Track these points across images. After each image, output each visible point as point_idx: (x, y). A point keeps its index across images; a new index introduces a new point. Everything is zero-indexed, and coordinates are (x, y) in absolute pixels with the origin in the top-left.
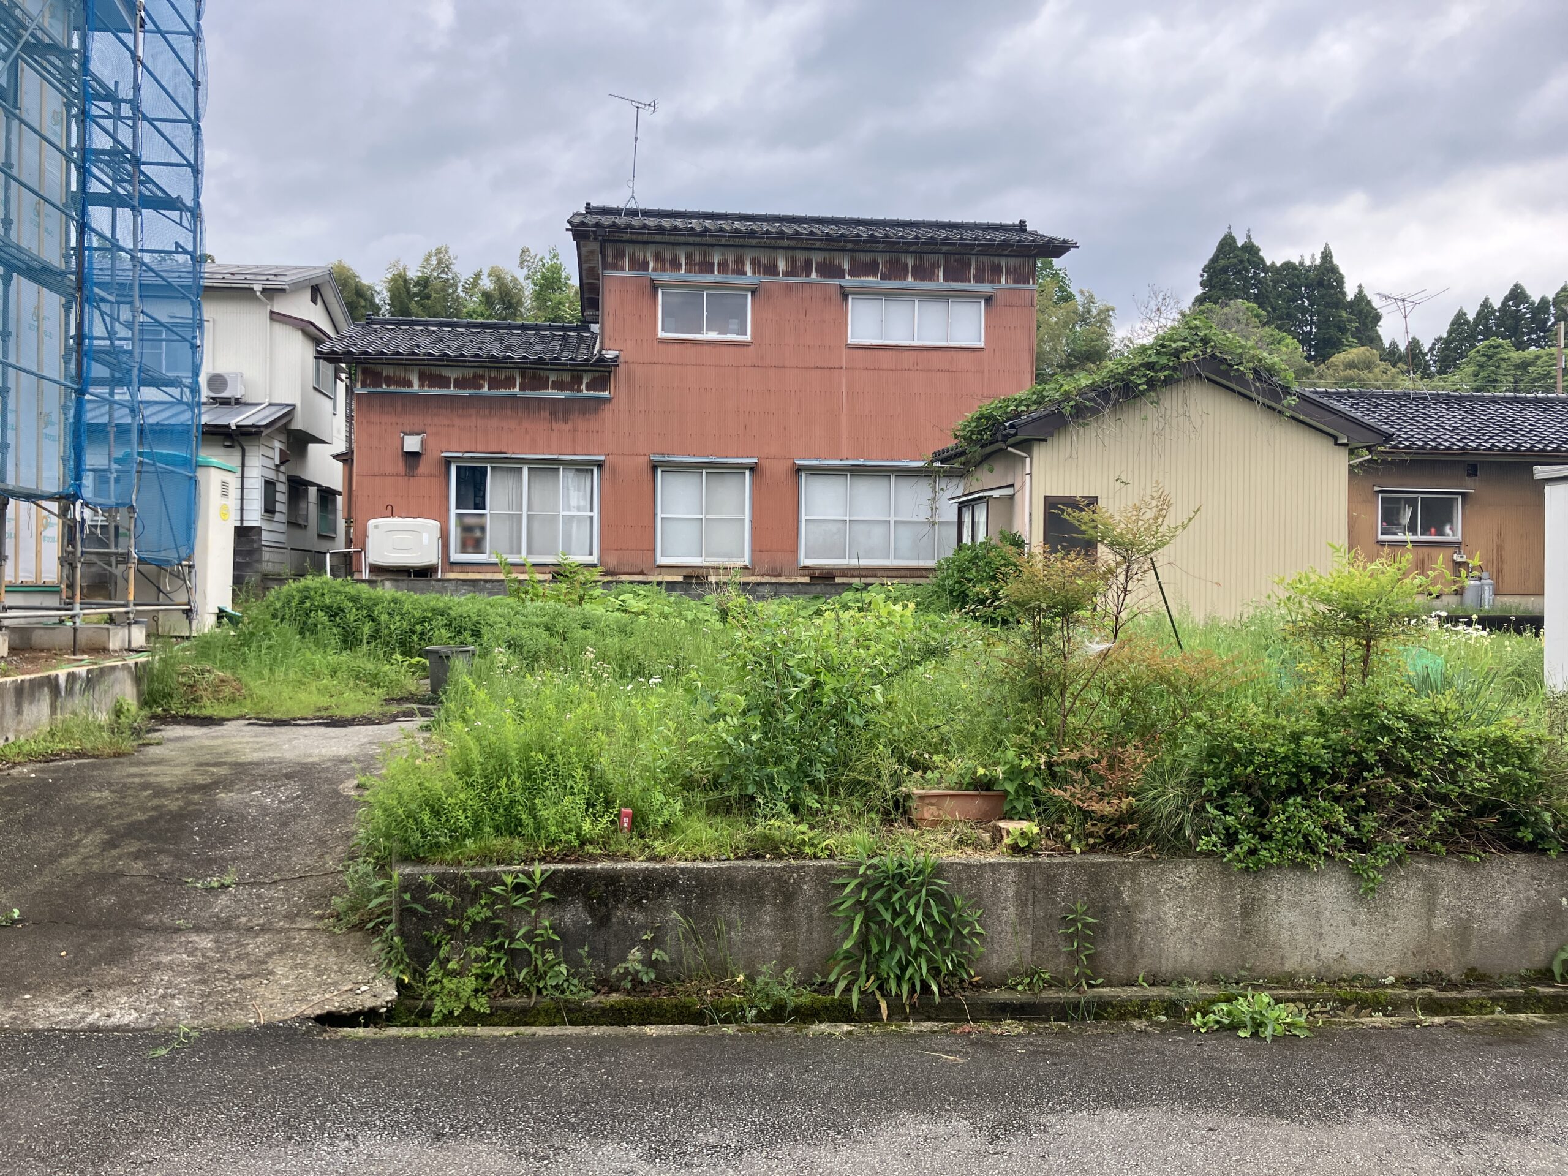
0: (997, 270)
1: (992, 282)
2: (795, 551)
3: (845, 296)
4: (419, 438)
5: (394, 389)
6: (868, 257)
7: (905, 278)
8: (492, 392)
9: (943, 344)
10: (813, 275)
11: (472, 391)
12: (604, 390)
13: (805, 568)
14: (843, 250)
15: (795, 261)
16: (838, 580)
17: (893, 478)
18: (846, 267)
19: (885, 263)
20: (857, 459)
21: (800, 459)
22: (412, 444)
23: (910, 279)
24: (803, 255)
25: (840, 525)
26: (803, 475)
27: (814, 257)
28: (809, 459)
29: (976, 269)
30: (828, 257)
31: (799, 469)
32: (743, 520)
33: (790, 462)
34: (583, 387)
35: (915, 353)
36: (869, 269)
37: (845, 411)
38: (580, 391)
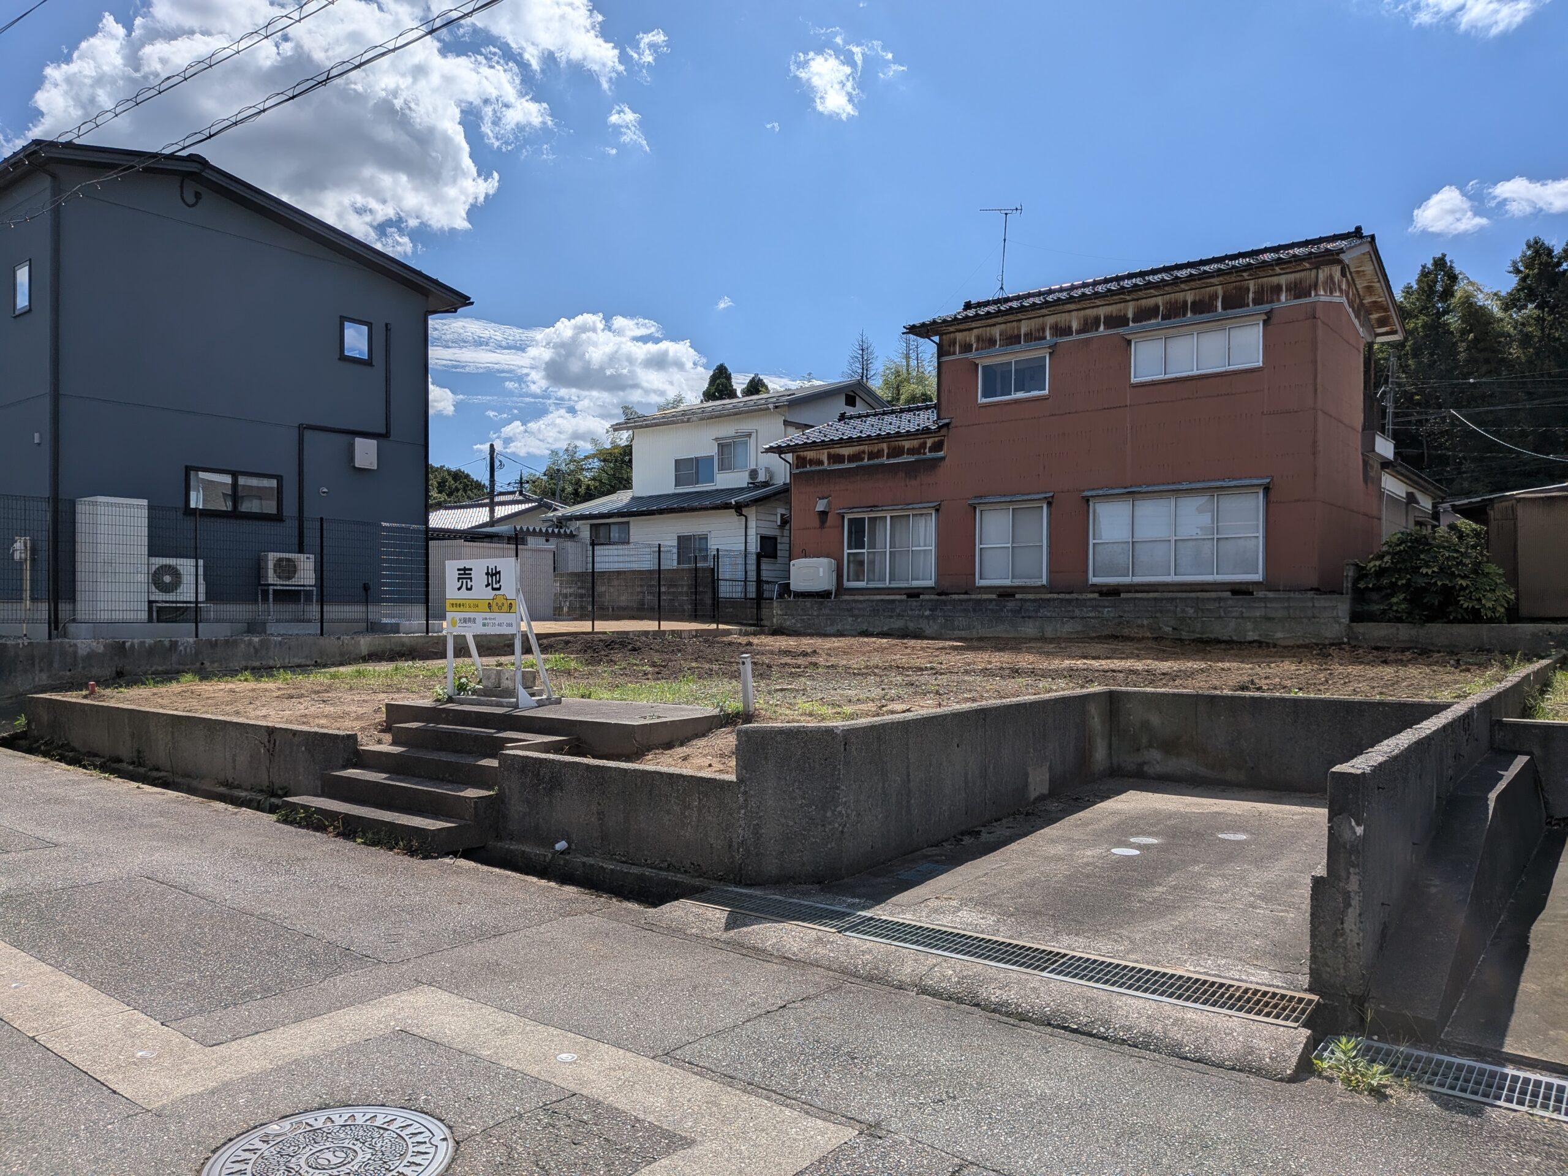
0: (1278, 289)
1: (1272, 302)
2: (1085, 571)
3: (1128, 342)
4: (826, 500)
5: (814, 468)
6: (1151, 303)
7: (1183, 316)
8: (871, 462)
9: (1223, 369)
11: (857, 463)
12: (941, 451)
13: (1094, 585)
14: (1125, 301)
15: (1084, 321)
16: (1123, 595)
17: (1173, 501)
18: (1130, 315)
19: (1165, 304)
20: (1140, 486)
21: (1088, 490)
22: (821, 506)
23: (1189, 314)
24: (1091, 314)
25: (1126, 547)
26: (1092, 504)
27: (1103, 312)
28: (1096, 490)
29: (1254, 292)
30: (1115, 310)
31: (1088, 500)
32: (1042, 546)
33: (1079, 493)
34: (927, 450)
35: (1192, 383)
36: (1150, 313)
37: (1129, 445)
38: (925, 454)
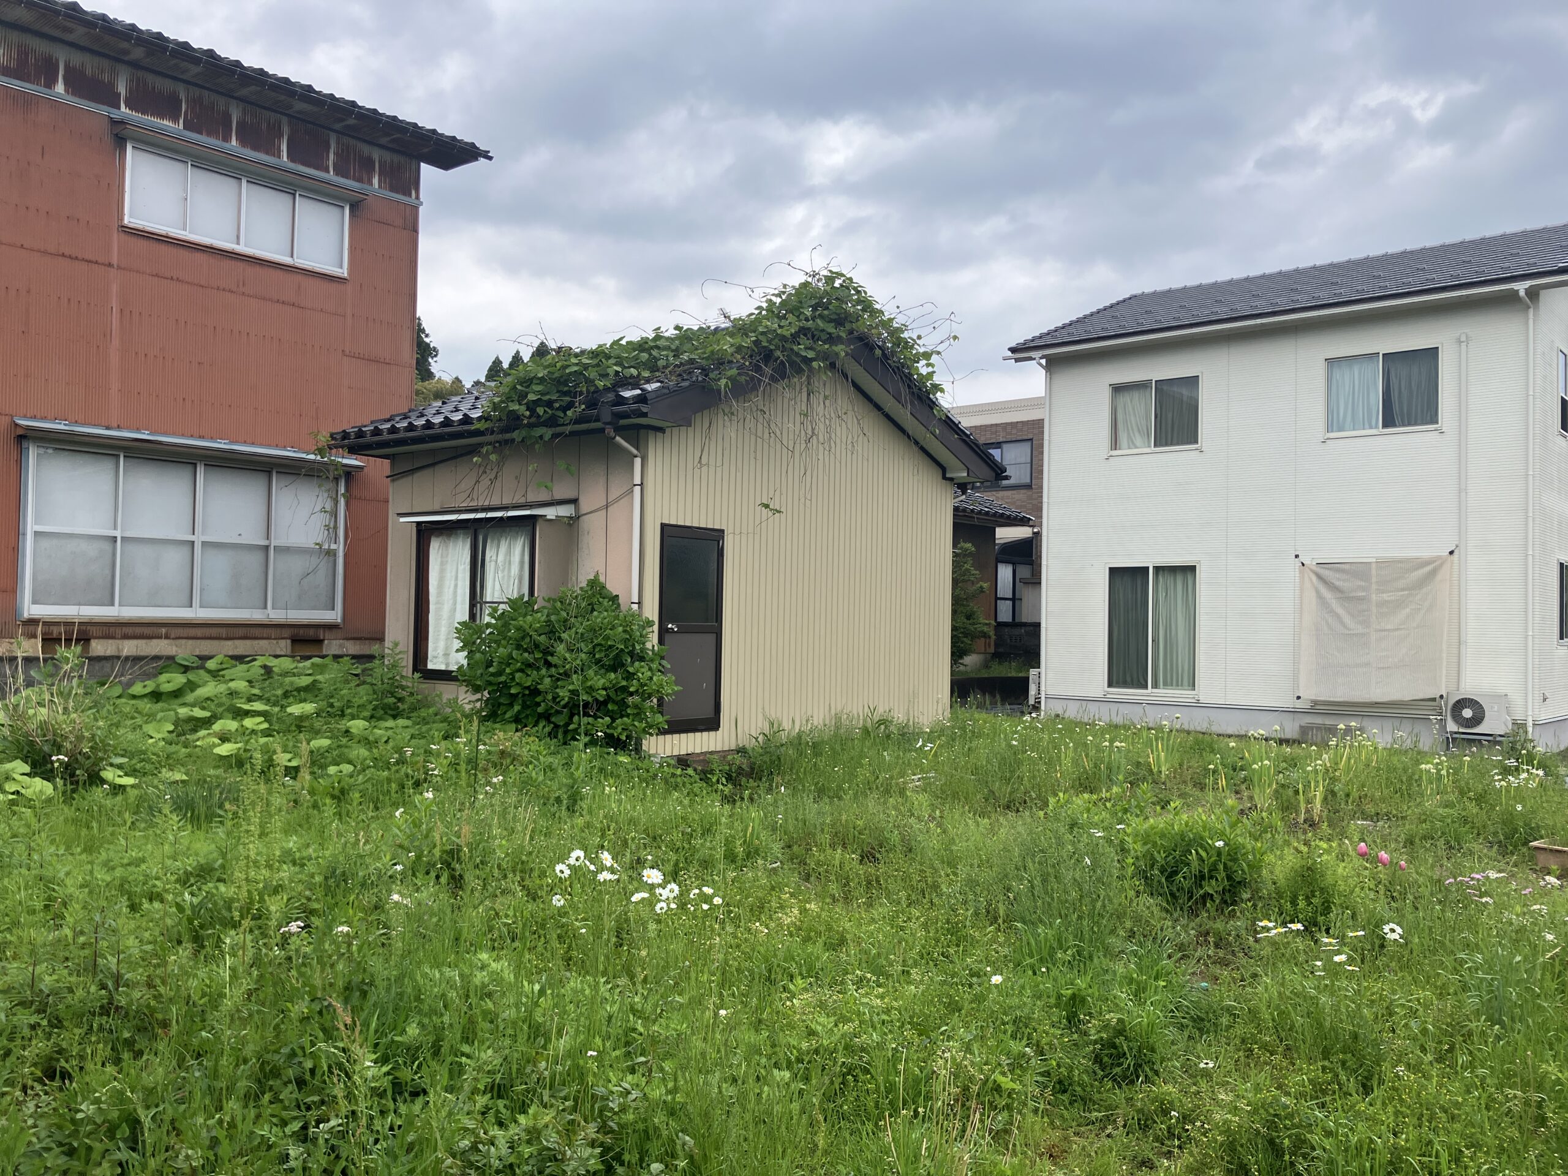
0: (367, 165)
1: (360, 180)
6: (164, 85)
10: (60, 88)
16: (97, 646)
17: (201, 470)
19: (193, 102)
20: (138, 430)
21: (25, 417)
25: (107, 546)
27: (63, 57)
28: (44, 419)
29: (336, 154)
30: (90, 64)
31: (24, 438)
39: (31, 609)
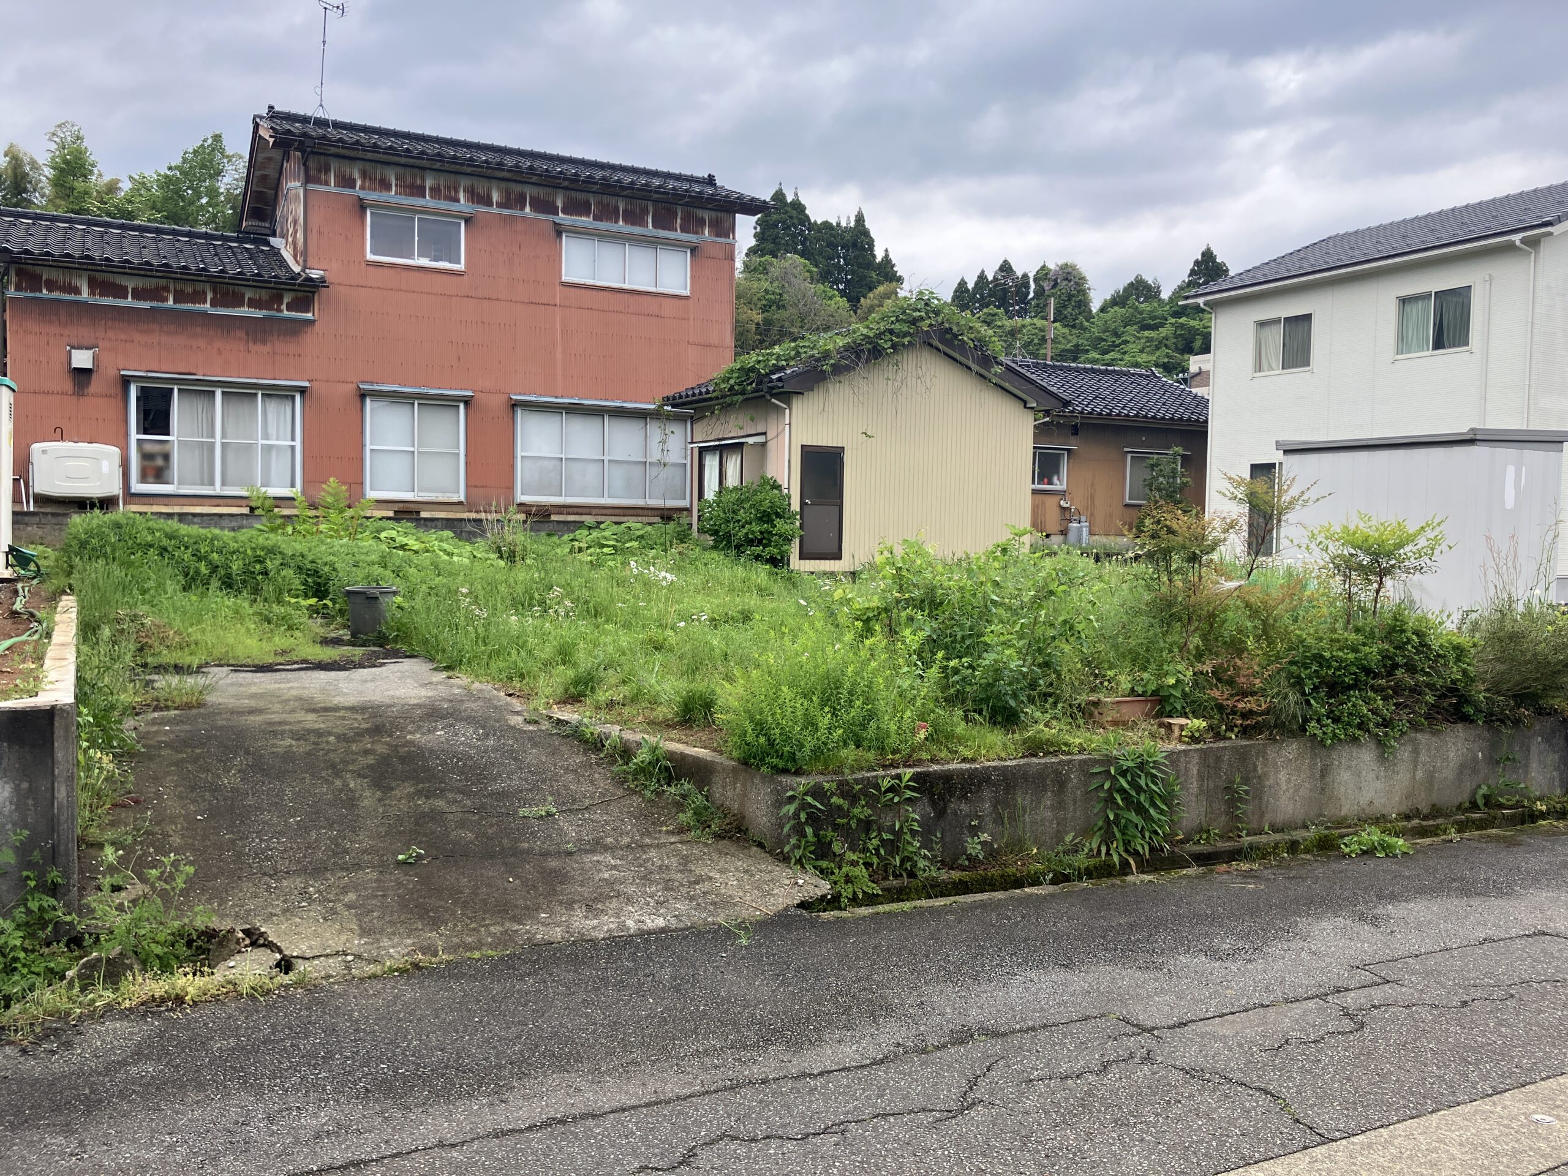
0: (701, 222)
1: (696, 233)
2: (510, 487)
3: (559, 234)
4: (91, 352)
5: (56, 295)
6: (581, 197)
7: (617, 222)
8: (179, 306)
9: (653, 289)
10: (528, 209)
11: (155, 304)
12: (308, 311)
13: (521, 505)
14: (556, 187)
15: (508, 194)
16: (553, 518)
17: (606, 418)
18: (559, 204)
19: (597, 204)
20: (572, 398)
21: (515, 394)
22: (82, 359)
23: (621, 223)
24: (517, 188)
25: (557, 463)
26: (519, 412)
27: (528, 191)
28: (524, 394)
29: (682, 219)
30: (543, 193)
31: (515, 405)
32: (458, 454)
33: (504, 398)
34: (284, 307)
35: (626, 296)
36: (582, 209)
37: (559, 350)
38: (280, 311)
39: (521, 498)
